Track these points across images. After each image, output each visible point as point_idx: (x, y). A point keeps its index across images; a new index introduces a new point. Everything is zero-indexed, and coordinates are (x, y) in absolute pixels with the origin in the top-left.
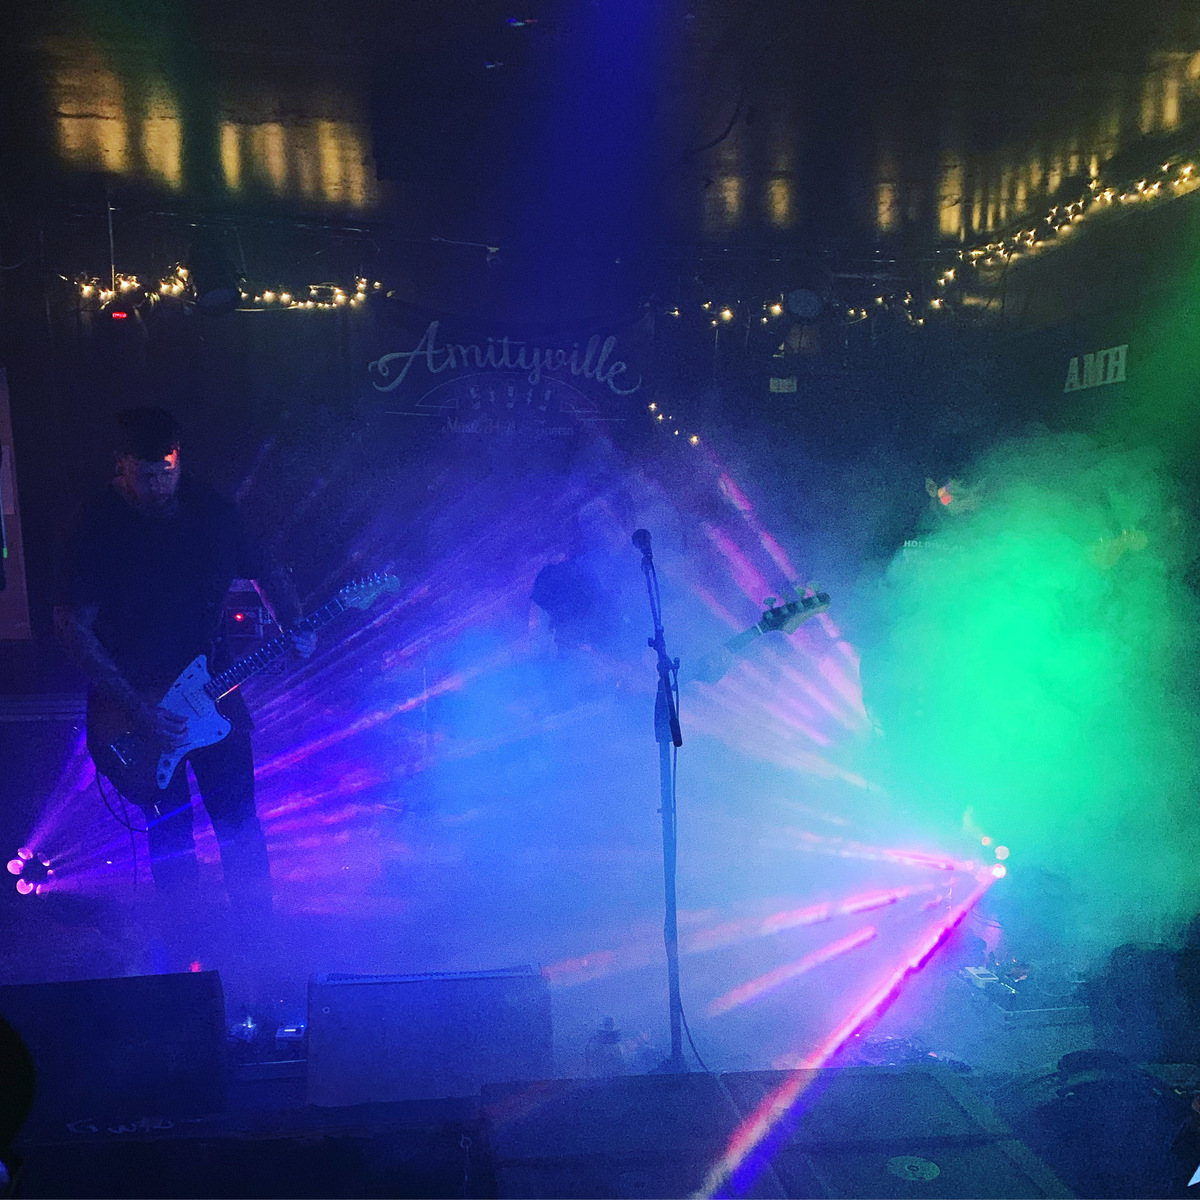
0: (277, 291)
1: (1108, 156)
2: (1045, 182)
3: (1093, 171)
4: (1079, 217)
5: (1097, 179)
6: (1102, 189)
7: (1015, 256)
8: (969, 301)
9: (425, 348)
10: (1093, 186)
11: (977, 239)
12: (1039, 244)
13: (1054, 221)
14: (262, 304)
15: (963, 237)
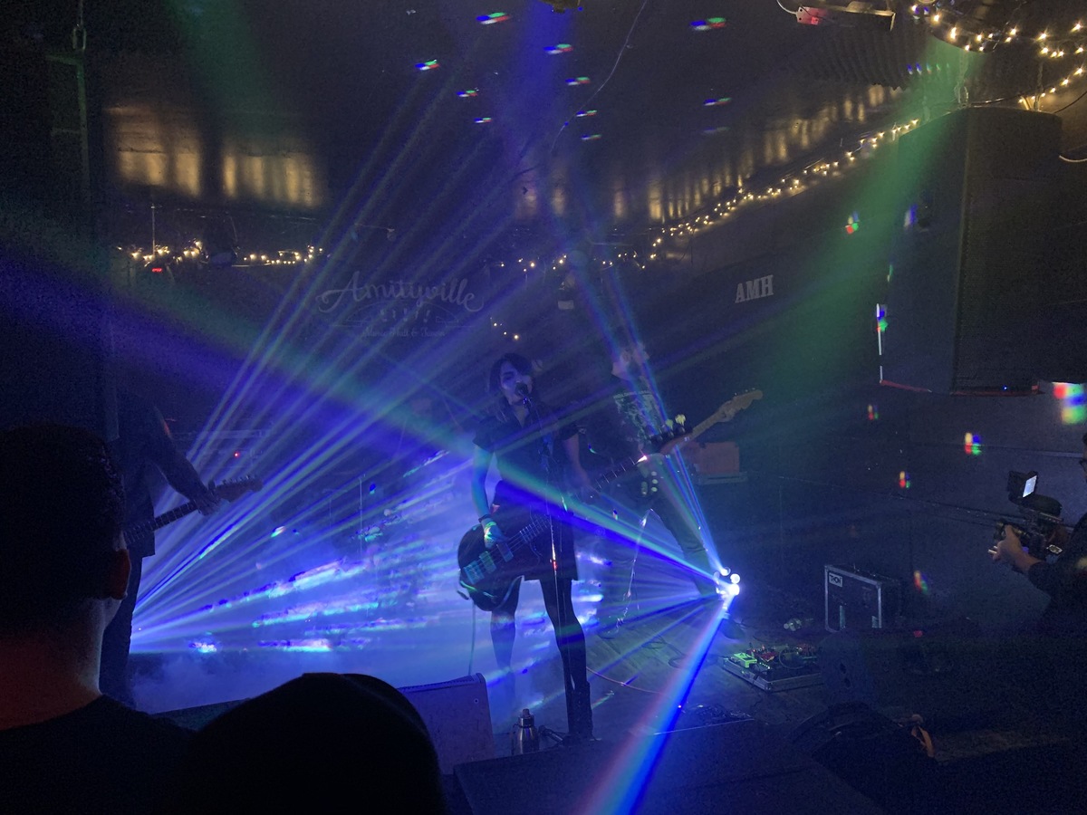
0: (258, 255)
1: (748, 176)
2: (711, 189)
3: (740, 184)
4: (733, 208)
5: (742, 187)
6: (746, 194)
7: (696, 230)
8: (670, 255)
9: (351, 287)
10: (740, 191)
11: (674, 222)
12: (711, 223)
13: (719, 211)
14: (249, 262)
15: (664, 221)
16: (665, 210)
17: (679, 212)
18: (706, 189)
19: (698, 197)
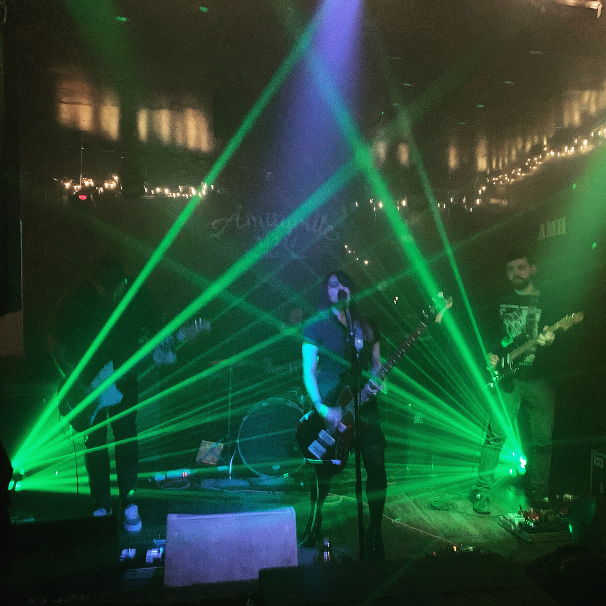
0: (163, 188)
1: (551, 136)
2: (524, 147)
3: (545, 143)
4: (540, 163)
5: (547, 146)
6: (549, 151)
7: (512, 180)
8: (493, 201)
9: (235, 216)
10: (545, 149)
12: (523, 174)
13: (529, 165)
15: (488, 172)
16: (489, 163)
17: (500, 165)
18: (520, 146)
19: (514, 153)
